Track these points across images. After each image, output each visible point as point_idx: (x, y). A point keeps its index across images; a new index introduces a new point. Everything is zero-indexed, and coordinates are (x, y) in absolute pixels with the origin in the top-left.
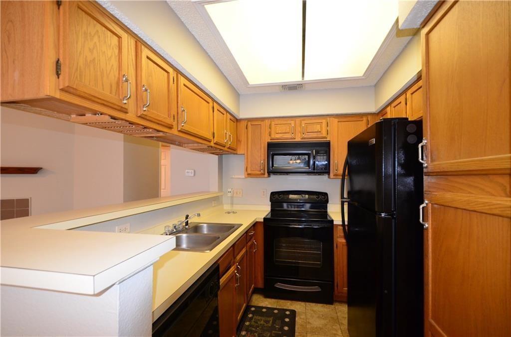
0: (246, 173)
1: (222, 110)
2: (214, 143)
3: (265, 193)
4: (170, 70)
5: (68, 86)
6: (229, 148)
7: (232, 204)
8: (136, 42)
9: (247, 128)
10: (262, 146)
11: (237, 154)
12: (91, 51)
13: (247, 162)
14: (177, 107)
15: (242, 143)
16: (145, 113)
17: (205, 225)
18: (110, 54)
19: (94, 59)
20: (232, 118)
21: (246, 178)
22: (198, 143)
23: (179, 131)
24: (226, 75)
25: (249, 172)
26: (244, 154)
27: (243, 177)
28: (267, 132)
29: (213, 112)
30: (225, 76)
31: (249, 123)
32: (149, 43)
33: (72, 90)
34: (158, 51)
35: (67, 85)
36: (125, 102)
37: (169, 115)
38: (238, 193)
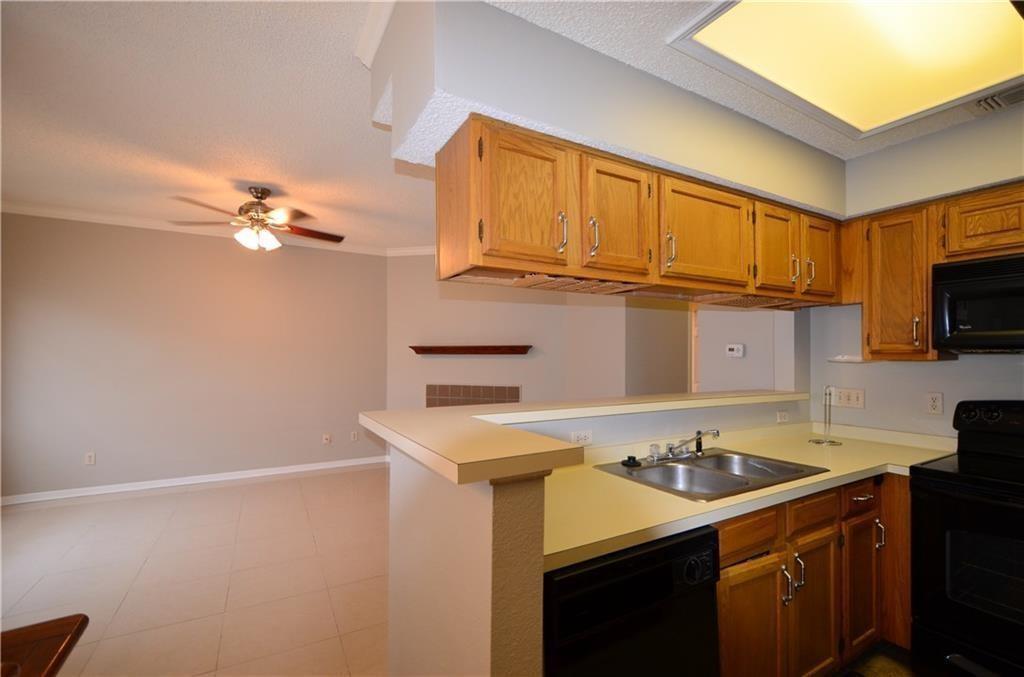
0: (867, 349)
1: (780, 212)
2: (757, 288)
3: (939, 403)
4: (643, 176)
5: (490, 250)
6: (807, 293)
7: (828, 421)
8: (580, 155)
9: (868, 239)
10: (917, 276)
11: (839, 304)
12: (516, 196)
13: (870, 321)
14: (659, 235)
15: (855, 276)
16: (593, 260)
17: (736, 457)
18: (540, 191)
19: (520, 205)
20: (817, 222)
21: (865, 361)
22: (713, 292)
23: (664, 276)
24: (790, 133)
25: (876, 346)
26: (861, 303)
27: (859, 358)
28: (934, 238)
29: (754, 222)
30: (789, 137)
31: (875, 225)
32: (601, 149)
33: (494, 253)
34: (618, 154)
35: (488, 248)
36: (561, 250)
37: (640, 253)
38: (853, 398)
